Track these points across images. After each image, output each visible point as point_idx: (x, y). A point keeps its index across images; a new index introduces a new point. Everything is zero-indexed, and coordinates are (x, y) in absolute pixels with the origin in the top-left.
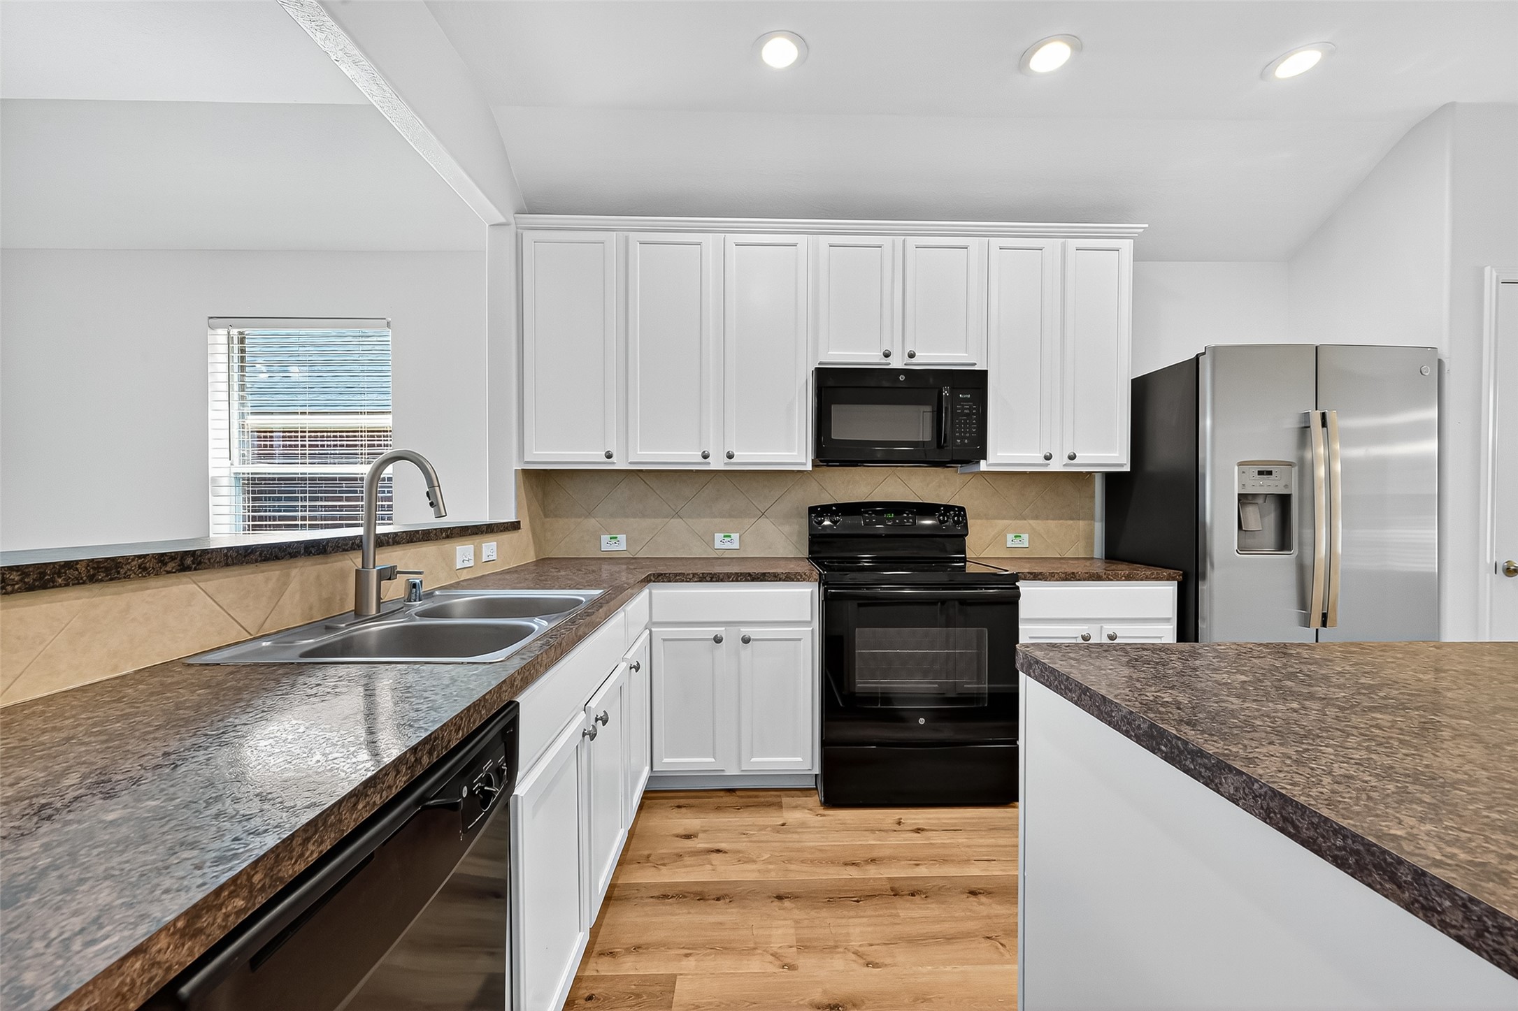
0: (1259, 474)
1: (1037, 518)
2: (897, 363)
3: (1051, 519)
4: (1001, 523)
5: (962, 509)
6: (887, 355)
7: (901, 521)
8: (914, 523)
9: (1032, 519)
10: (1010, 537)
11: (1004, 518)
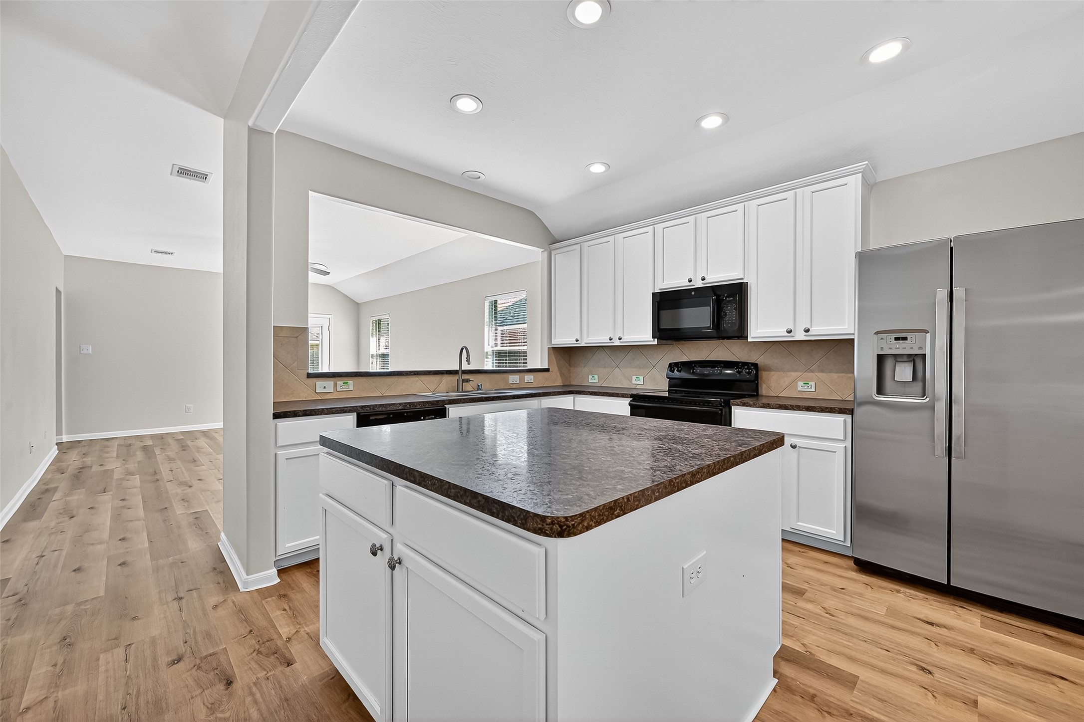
0: (895, 340)
1: (822, 371)
2: (699, 284)
3: (834, 373)
4: (794, 375)
5: (756, 365)
6: (690, 281)
7: (714, 371)
8: (721, 371)
9: (818, 372)
10: (800, 384)
11: (796, 371)
